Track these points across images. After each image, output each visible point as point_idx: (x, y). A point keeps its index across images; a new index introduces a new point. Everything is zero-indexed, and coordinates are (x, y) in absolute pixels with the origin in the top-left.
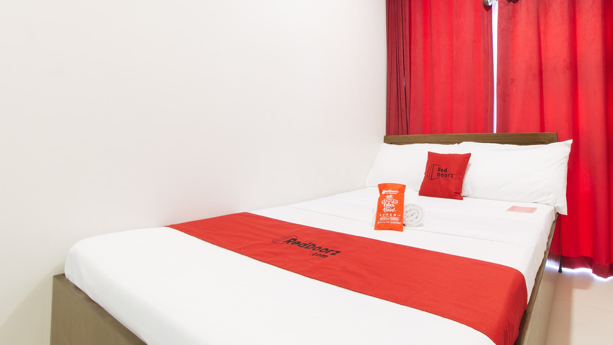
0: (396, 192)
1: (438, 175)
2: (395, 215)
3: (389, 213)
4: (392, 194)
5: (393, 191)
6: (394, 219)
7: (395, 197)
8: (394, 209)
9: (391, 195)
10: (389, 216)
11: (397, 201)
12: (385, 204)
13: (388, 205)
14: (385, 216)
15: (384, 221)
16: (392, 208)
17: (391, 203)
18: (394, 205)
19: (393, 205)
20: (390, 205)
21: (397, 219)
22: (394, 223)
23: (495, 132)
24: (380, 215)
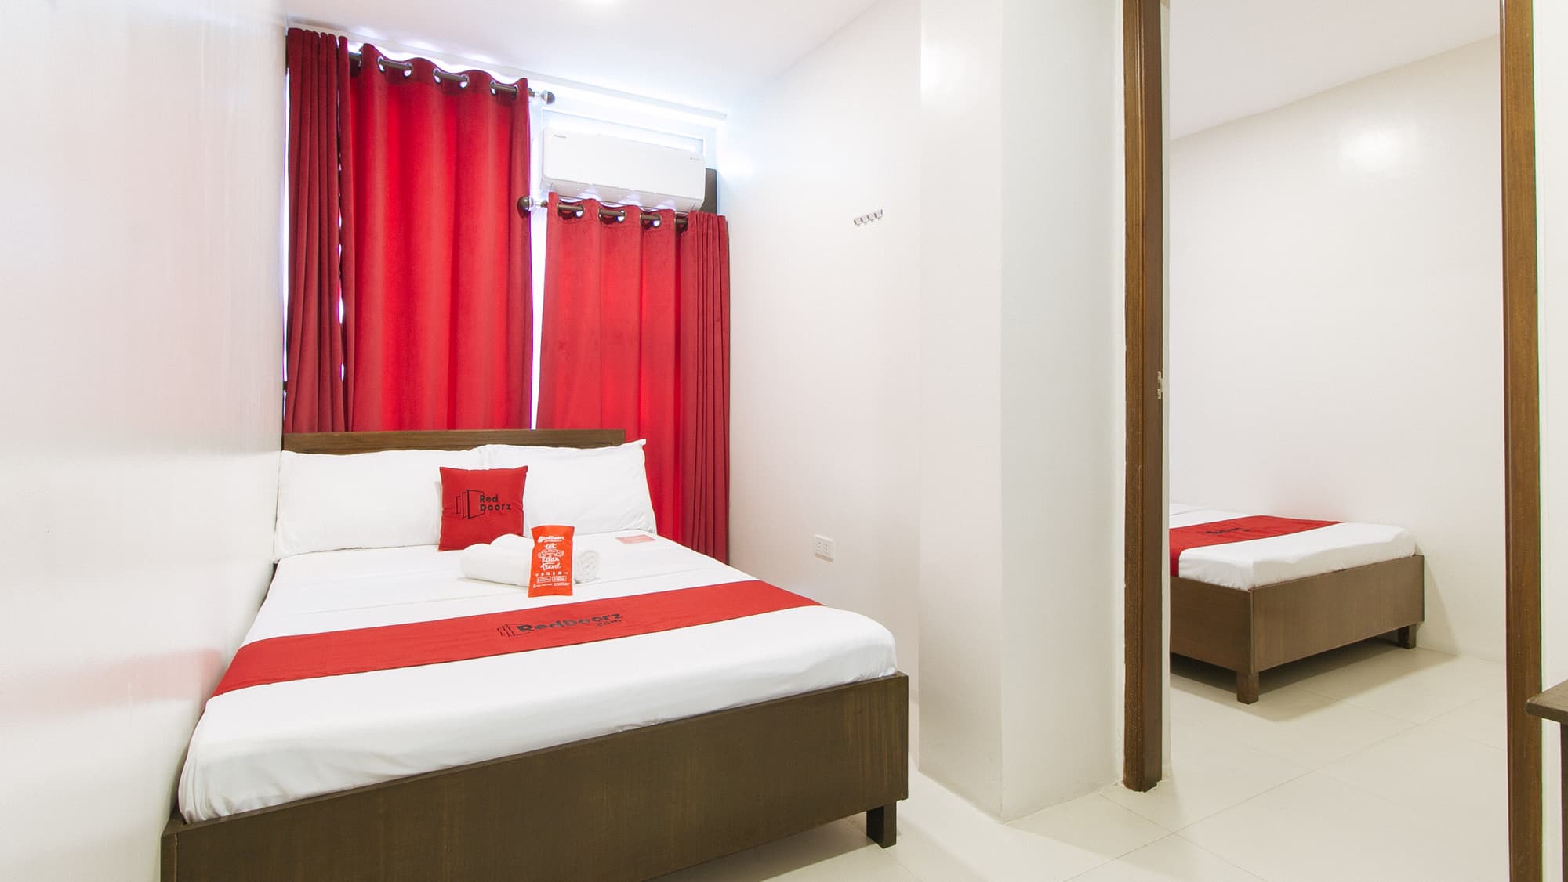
0: (560, 538)
1: (483, 508)
2: (560, 573)
3: (551, 571)
4: (554, 542)
5: (555, 538)
6: (559, 579)
7: (559, 546)
8: (558, 563)
9: (553, 544)
10: (551, 575)
11: (563, 552)
12: (543, 558)
13: (550, 559)
14: (545, 575)
15: (543, 584)
16: (556, 563)
17: (553, 556)
18: (559, 558)
19: (557, 559)
20: (553, 559)
21: (563, 579)
22: (560, 584)
23: (534, 427)
24: (537, 575)
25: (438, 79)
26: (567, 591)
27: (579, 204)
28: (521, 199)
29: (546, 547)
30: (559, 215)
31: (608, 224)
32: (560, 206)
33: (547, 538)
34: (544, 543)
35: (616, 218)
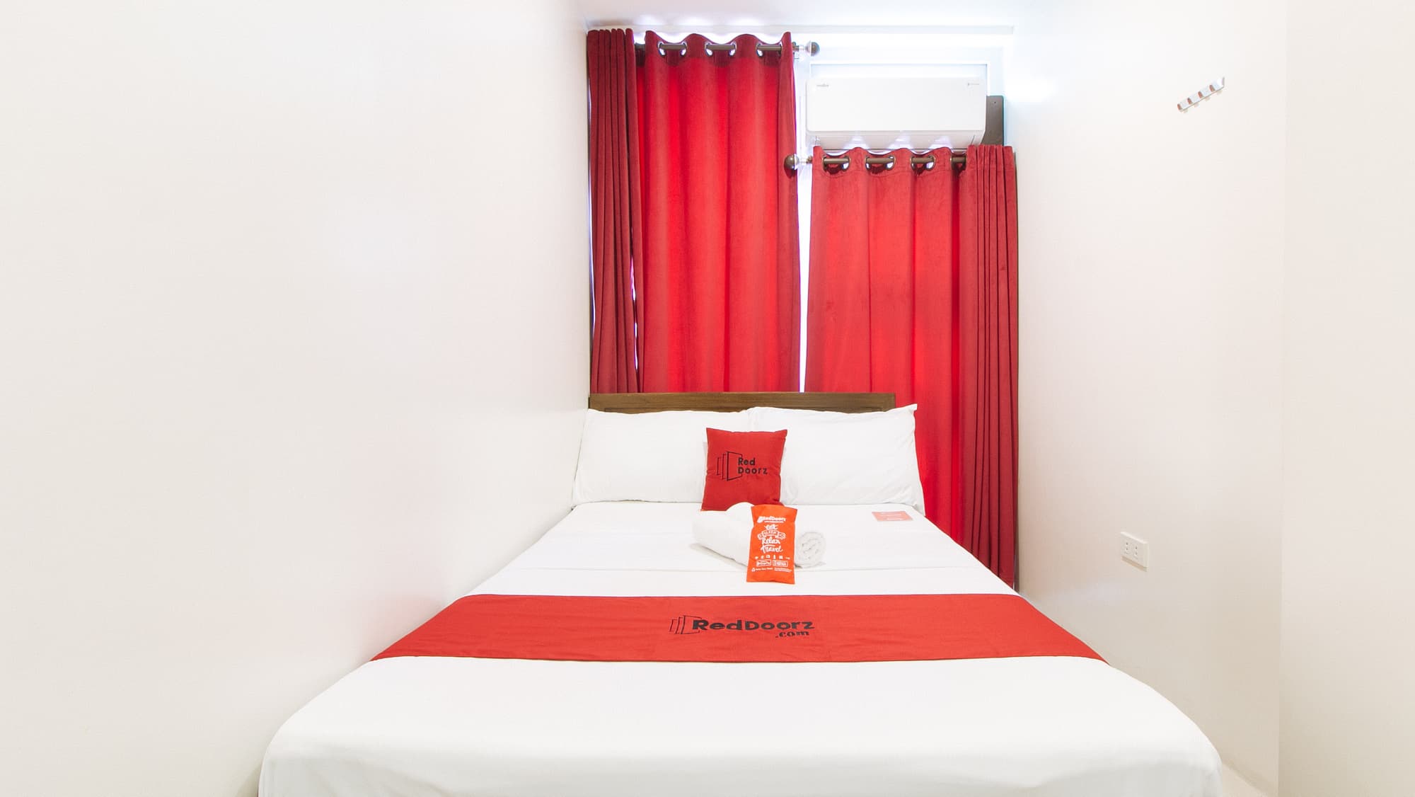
0: (782, 520)
1: (741, 471)
2: (781, 557)
3: (771, 554)
4: (776, 524)
5: (776, 519)
6: (779, 563)
7: (781, 527)
8: (780, 547)
9: (774, 526)
10: (772, 558)
11: (784, 535)
12: (764, 539)
13: (770, 540)
14: (765, 558)
15: (764, 567)
16: (777, 546)
17: (774, 538)
18: (780, 540)
19: (778, 542)
20: (773, 541)
21: (784, 564)
22: (780, 570)
23: (802, 390)
24: (757, 558)
25: (709, 53)
26: (789, 579)
27: (845, 156)
28: (786, 159)
29: (767, 527)
30: (825, 170)
31: (876, 173)
32: (825, 160)
33: (767, 518)
34: (764, 524)
35: (884, 165)
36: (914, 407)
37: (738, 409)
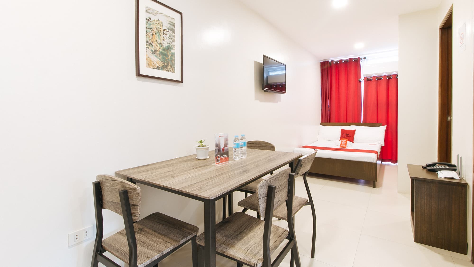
1: (346, 136)
3: (343, 144)
8: (345, 144)
23: (362, 122)
25: (343, 62)
27: (372, 78)
28: (359, 80)
32: (367, 79)
34: (343, 141)
35: (381, 79)
36: (386, 126)
37: (348, 126)
